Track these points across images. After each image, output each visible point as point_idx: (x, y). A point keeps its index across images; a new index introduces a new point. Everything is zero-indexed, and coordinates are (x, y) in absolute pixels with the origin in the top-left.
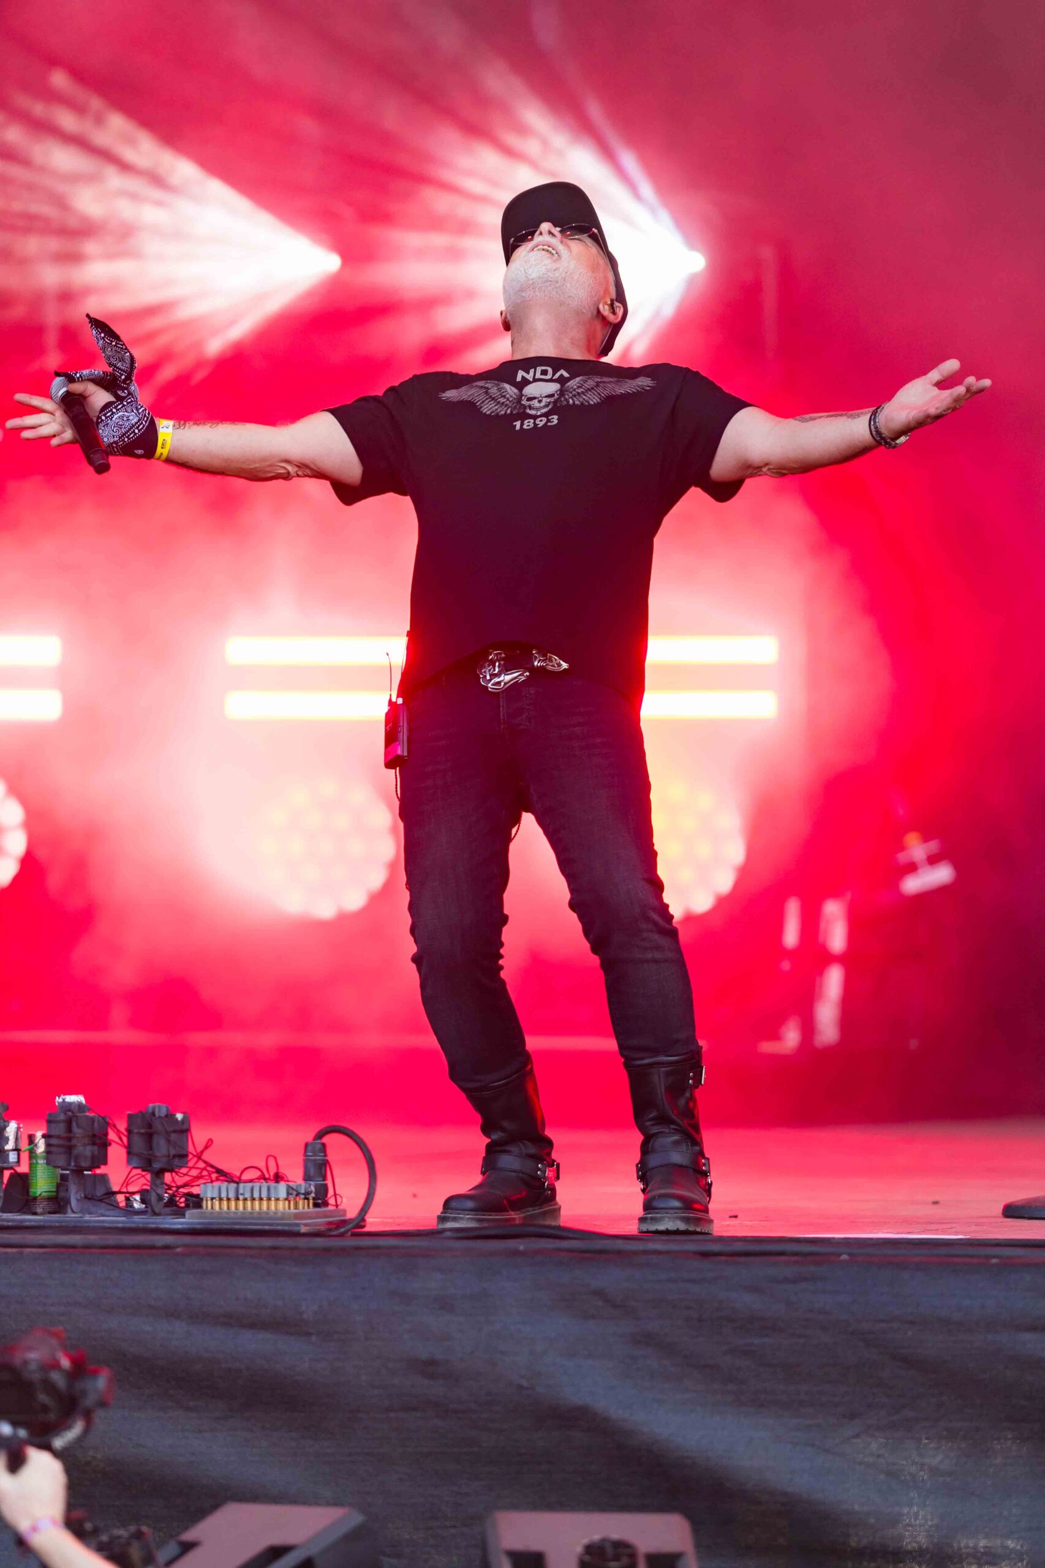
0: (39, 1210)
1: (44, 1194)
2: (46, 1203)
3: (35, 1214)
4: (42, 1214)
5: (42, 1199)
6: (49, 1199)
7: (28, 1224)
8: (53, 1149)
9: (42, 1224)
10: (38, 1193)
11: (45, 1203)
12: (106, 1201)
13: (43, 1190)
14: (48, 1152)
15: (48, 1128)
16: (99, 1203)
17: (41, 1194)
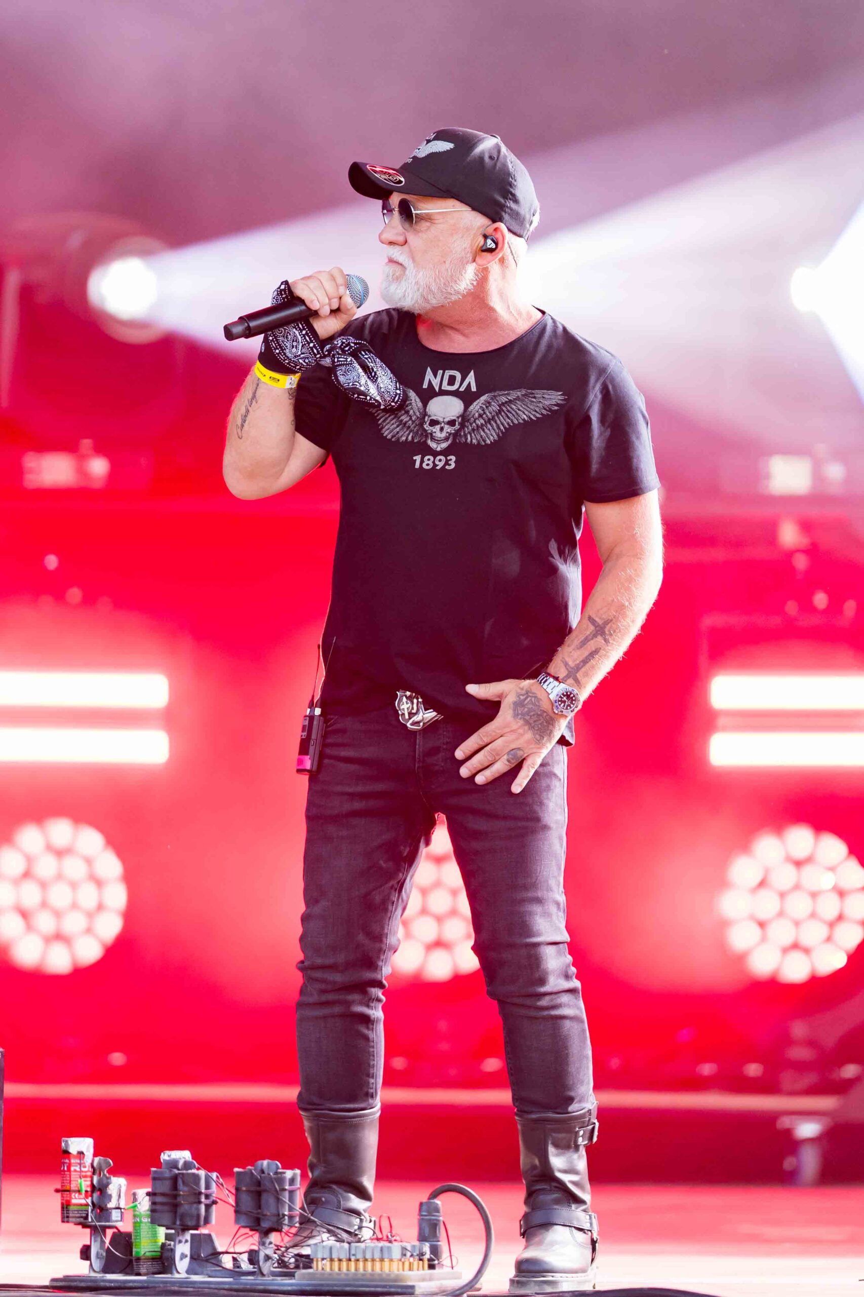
0: (143, 1271)
1: (148, 1254)
2: (151, 1263)
3: (139, 1274)
4: (145, 1275)
5: (145, 1259)
6: (153, 1259)
7: (131, 1284)
8: (158, 1207)
9: (146, 1285)
10: (143, 1253)
11: (148, 1263)
12: (211, 1261)
13: (148, 1250)
14: (153, 1211)
15: (153, 1186)
16: (205, 1263)
17: (145, 1253)
